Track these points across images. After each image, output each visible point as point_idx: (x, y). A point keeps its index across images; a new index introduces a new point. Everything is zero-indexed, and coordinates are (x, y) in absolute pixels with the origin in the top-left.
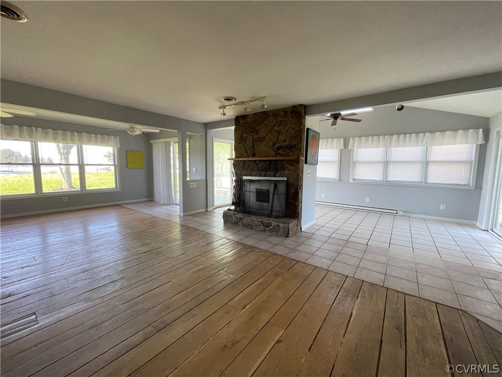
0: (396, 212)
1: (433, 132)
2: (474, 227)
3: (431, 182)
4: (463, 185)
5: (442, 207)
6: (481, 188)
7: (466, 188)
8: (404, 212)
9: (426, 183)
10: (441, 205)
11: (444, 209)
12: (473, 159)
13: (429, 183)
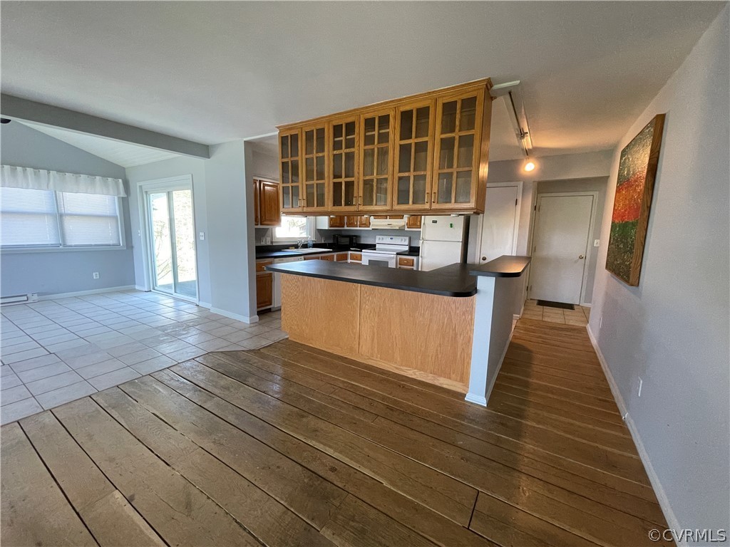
0: (25, 298)
1: (63, 172)
2: (134, 291)
3: (73, 244)
4: (113, 245)
5: (96, 276)
6: (132, 247)
7: (117, 248)
8: (39, 294)
9: (65, 245)
10: (94, 274)
11: (98, 277)
12: (118, 214)
13: (71, 246)
